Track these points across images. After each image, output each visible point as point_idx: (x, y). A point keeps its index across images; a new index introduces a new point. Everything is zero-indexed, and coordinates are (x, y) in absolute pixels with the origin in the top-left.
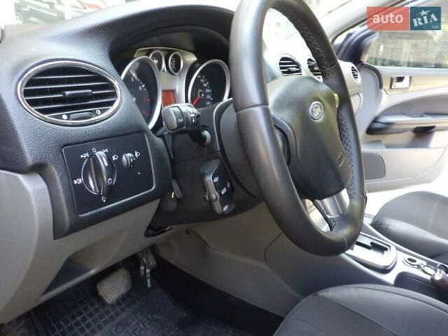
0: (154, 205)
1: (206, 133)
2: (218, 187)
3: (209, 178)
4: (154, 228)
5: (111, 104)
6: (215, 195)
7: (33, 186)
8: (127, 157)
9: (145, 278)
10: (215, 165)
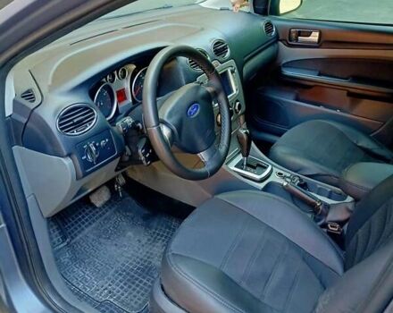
0: (118, 159)
1: (140, 124)
2: (144, 154)
3: (140, 151)
4: (120, 166)
5: (93, 119)
6: (143, 158)
7: (67, 162)
8: (103, 143)
9: (118, 191)
10: (143, 141)
